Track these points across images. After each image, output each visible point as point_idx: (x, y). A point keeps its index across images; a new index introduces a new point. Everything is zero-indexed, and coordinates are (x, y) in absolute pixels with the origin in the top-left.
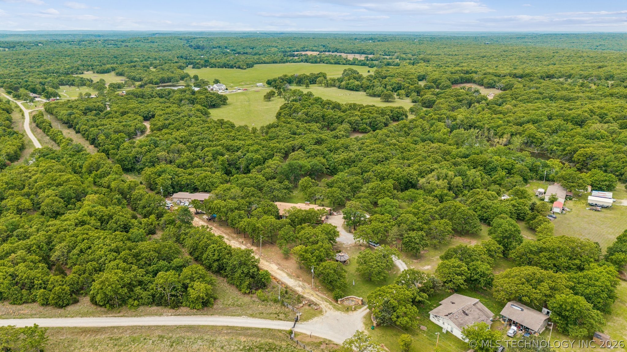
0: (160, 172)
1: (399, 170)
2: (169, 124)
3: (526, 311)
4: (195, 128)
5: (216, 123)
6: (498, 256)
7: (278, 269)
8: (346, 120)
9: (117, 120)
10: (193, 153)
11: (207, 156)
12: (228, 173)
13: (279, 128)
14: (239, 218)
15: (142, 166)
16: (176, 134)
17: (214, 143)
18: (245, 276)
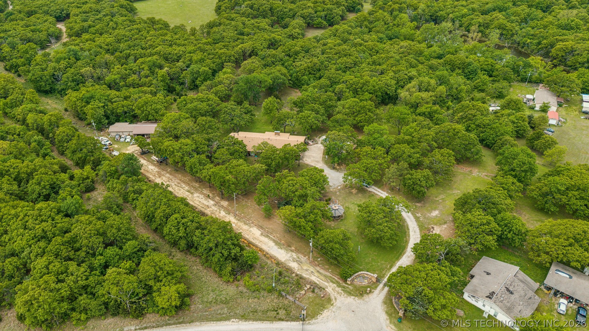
0: (88, 98)
1: (374, 81)
2: (90, 27)
3: (575, 278)
4: (122, 32)
5: (146, 23)
6: (517, 196)
7: (262, 234)
8: (299, 14)
9: (22, 23)
10: (124, 66)
11: (143, 69)
12: (170, 90)
13: (222, 27)
14: (200, 165)
15: (64, 87)
16: (100, 40)
17: (149, 51)
18: (226, 259)
